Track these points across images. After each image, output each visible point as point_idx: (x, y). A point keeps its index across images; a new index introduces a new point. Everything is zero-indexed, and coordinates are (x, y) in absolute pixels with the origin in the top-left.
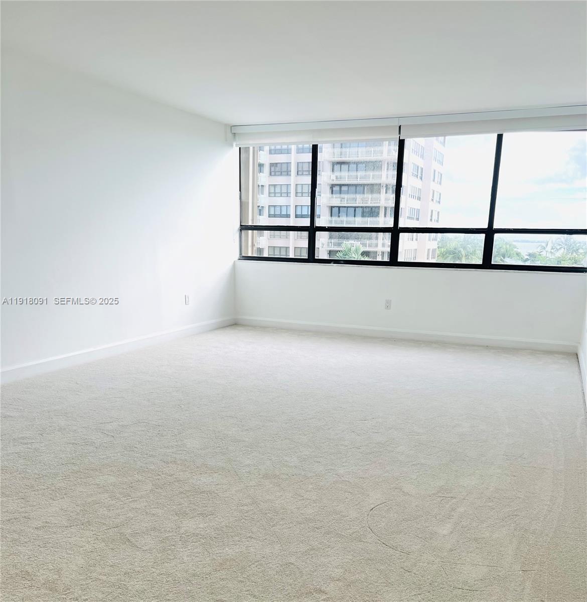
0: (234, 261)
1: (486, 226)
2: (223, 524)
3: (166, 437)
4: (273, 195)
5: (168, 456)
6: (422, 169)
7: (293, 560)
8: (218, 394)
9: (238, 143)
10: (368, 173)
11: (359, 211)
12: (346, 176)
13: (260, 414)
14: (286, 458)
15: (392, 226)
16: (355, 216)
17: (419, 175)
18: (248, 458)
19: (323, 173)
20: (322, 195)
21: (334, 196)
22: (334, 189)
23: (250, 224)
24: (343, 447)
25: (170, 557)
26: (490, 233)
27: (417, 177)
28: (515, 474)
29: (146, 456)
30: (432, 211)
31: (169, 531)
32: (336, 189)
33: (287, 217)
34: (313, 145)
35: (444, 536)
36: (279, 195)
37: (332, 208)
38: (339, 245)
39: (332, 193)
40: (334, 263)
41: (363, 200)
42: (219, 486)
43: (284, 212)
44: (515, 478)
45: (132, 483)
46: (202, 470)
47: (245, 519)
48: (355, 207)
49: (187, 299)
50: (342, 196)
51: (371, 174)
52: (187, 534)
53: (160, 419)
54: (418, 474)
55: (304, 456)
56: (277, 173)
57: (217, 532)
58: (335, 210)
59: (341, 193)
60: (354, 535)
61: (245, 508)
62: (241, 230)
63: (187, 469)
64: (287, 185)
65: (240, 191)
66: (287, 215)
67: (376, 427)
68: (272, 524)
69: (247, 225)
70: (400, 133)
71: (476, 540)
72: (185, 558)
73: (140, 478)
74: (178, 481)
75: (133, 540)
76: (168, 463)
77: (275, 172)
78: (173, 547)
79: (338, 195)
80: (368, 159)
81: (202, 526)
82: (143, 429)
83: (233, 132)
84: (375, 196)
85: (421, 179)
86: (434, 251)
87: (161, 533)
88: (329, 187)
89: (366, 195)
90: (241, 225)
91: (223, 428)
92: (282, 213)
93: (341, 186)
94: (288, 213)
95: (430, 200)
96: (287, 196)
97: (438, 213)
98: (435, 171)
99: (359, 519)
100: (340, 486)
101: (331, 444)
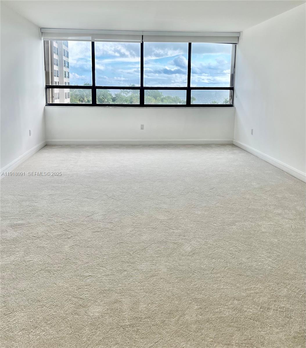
0: (44, 107)
9: (43, 38)
30: (65, 72)
49: (30, 132)
62: (46, 88)
65: (45, 65)
70: (142, 39)
90: (46, 85)
95: (64, 66)
97: (69, 73)
98: (64, 50)
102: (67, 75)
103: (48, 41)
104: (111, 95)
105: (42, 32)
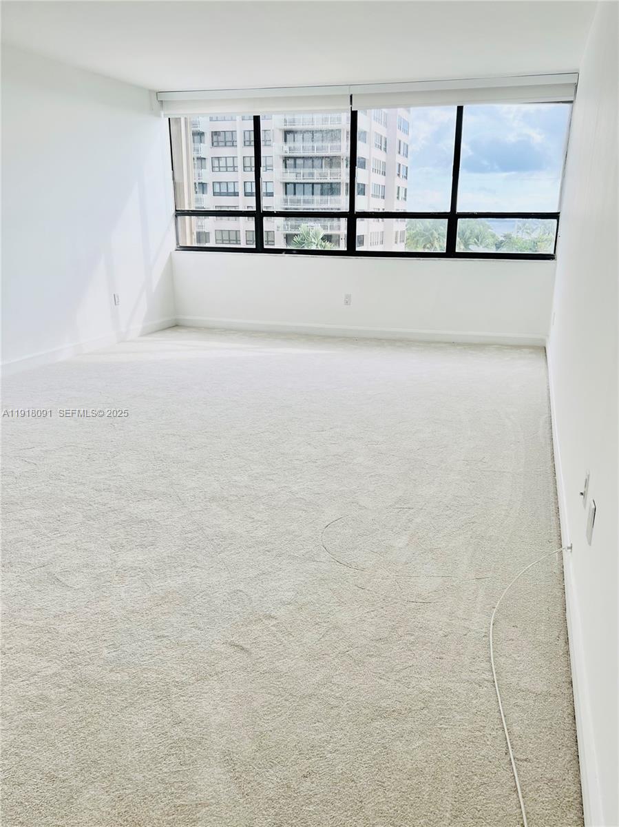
0: (171, 253)
1: (449, 210)
2: (165, 554)
3: (97, 462)
4: (217, 169)
5: (100, 483)
6: (386, 139)
7: (241, 587)
8: (157, 409)
9: (166, 113)
10: (325, 144)
11: (318, 188)
12: (301, 147)
13: (206, 430)
14: (236, 478)
15: (348, 211)
16: (313, 194)
17: (383, 146)
18: (192, 480)
19: (274, 143)
20: (274, 169)
21: (288, 170)
22: (288, 162)
23: (187, 208)
24: (298, 462)
25: (105, 594)
26: (452, 217)
27: (381, 148)
28: (474, 480)
29: (74, 484)
30: (399, 188)
31: (104, 567)
32: (290, 162)
33: (235, 196)
34: (254, 116)
35: (400, 548)
36: (225, 169)
37: (286, 184)
38: (296, 227)
39: (286, 167)
40: (286, 253)
41: (320, 175)
42: (159, 514)
43: (231, 190)
44: (474, 484)
45: (59, 516)
46: (141, 497)
47: (190, 548)
48: (313, 184)
49: (116, 299)
50: (298, 170)
51: (329, 145)
52: (124, 569)
53: (89, 441)
54: (375, 485)
55: (256, 475)
56: (221, 144)
57: (158, 564)
58: (290, 187)
59: (295, 167)
60: (307, 556)
61: (189, 535)
62: (176, 216)
63: (122, 497)
64: (233, 157)
65: (173, 169)
66: (234, 193)
67: (334, 437)
68: (218, 550)
69: (183, 209)
70: (351, 104)
71: (431, 550)
72: (123, 595)
73: (69, 510)
74: (112, 511)
75: (62, 579)
76: (100, 491)
77: (218, 142)
78: (109, 584)
79: (292, 170)
80: (324, 127)
81: (141, 559)
82: (71, 453)
83: (160, 99)
84: (335, 170)
85: (386, 151)
86: (403, 233)
87: (95, 569)
88: (282, 160)
89: (324, 170)
90: (176, 211)
91: (163, 448)
92: (229, 191)
93: (295, 158)
94: (236, 191)
95: (396, 175)
96: (234, 171)
97: (406, 189)
98: (400, 142)
99: (312, 538)
100: (294, 504)
101: (286, 460)
102: (402, 194)
103: (180, 118)
104: (493, 236)
105: (162, 101)
